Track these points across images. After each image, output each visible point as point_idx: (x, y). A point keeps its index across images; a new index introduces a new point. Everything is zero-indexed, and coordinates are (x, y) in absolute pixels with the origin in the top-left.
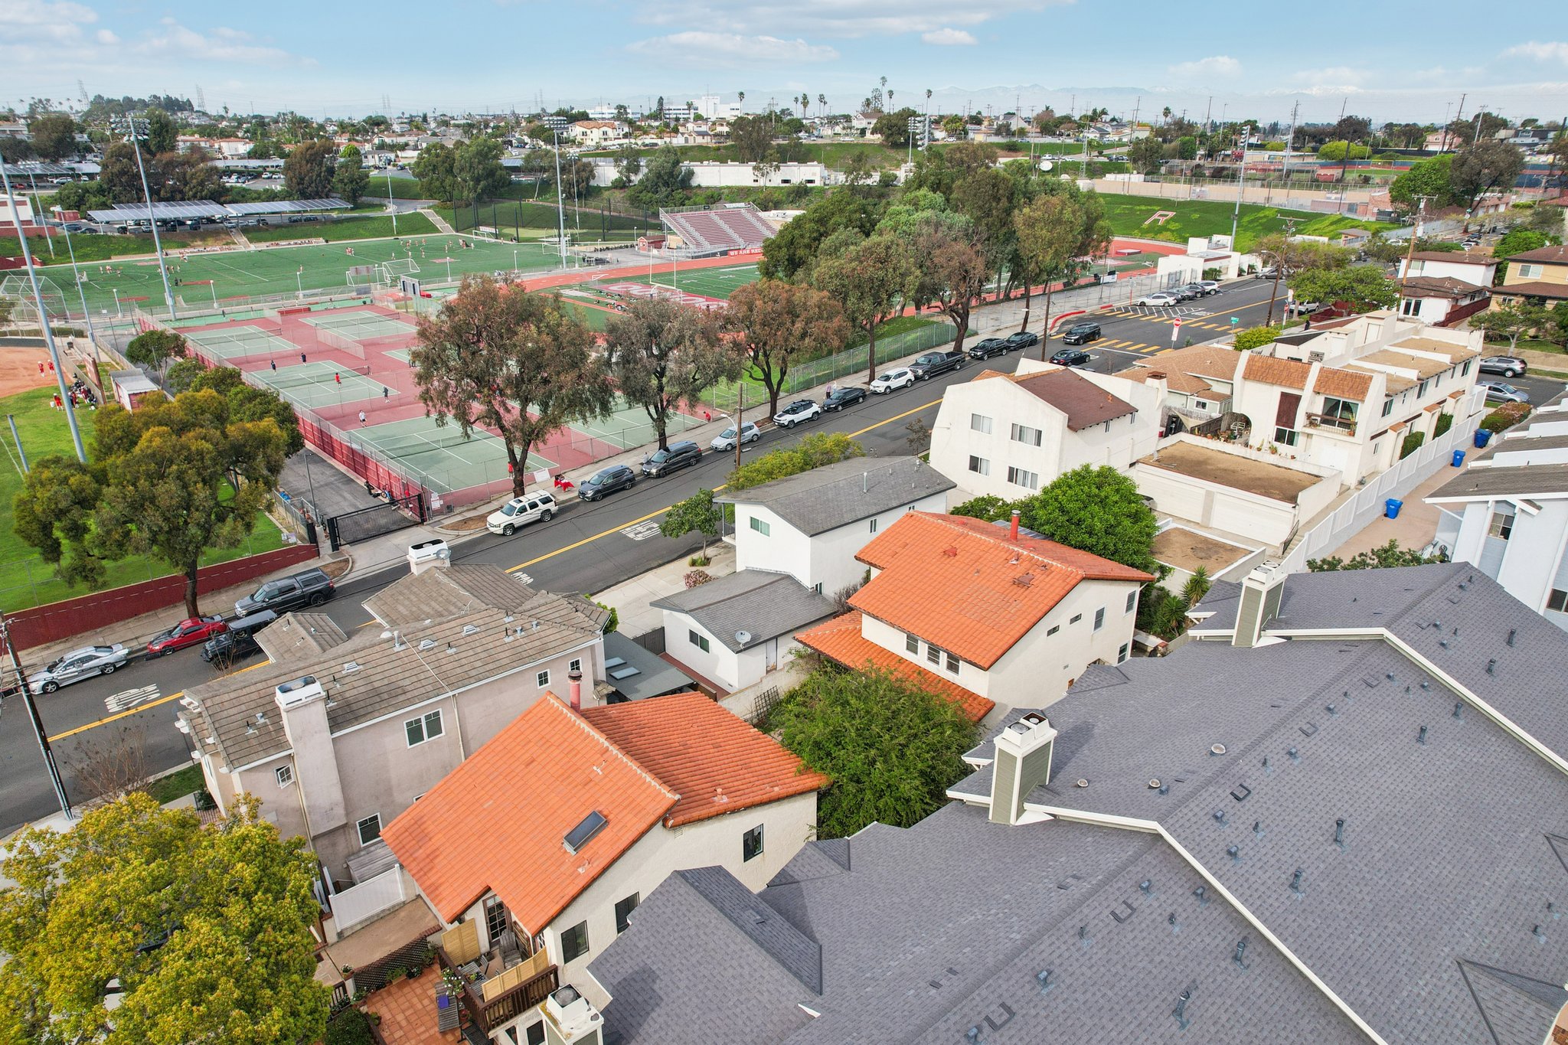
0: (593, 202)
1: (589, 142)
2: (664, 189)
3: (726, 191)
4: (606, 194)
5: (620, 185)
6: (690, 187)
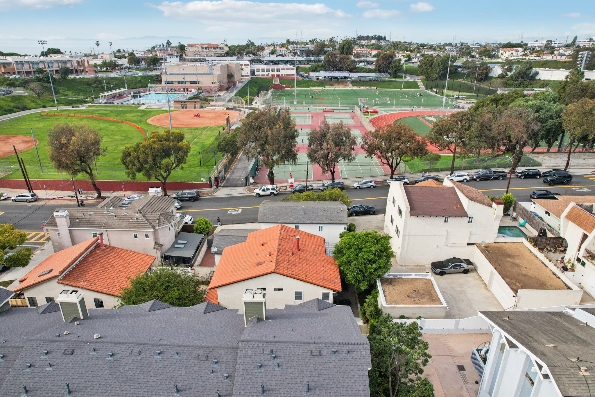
0: (486, 83)
1: (503, 57)
2: (520, 79)
3: (552, 83)
4: (494, 80)
5: (501, 76)
6: (535, 79)
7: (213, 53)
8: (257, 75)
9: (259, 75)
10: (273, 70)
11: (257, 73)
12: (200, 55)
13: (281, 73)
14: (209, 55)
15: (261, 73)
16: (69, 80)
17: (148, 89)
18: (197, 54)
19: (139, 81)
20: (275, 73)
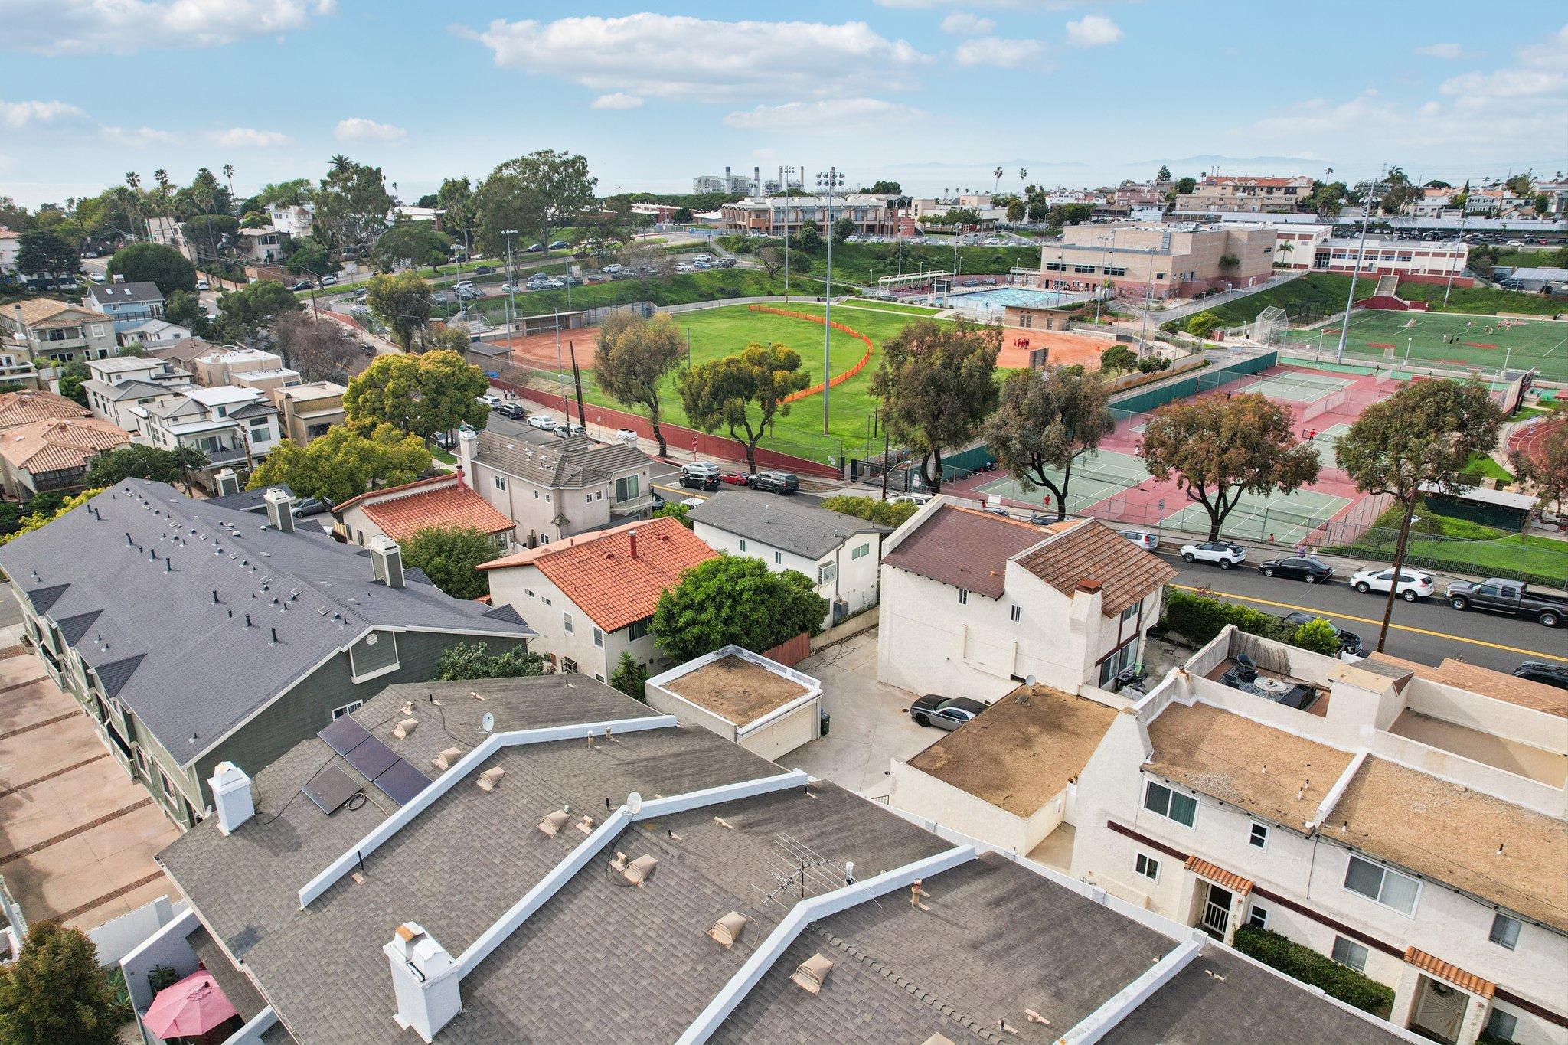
7: (1259, 202)
8: (1333, 267)
9: (1341, 267)
10: (1388, 255)
11: (1333, 262)
12: (1221, 206)
13: (1416, 264)
14: (1247, 208)
15: (1346, 262)
16: (848, 246)
17: (1009, 278)
18: (1214, 204)
19: (1000, 258)
20: (1394, 264)
